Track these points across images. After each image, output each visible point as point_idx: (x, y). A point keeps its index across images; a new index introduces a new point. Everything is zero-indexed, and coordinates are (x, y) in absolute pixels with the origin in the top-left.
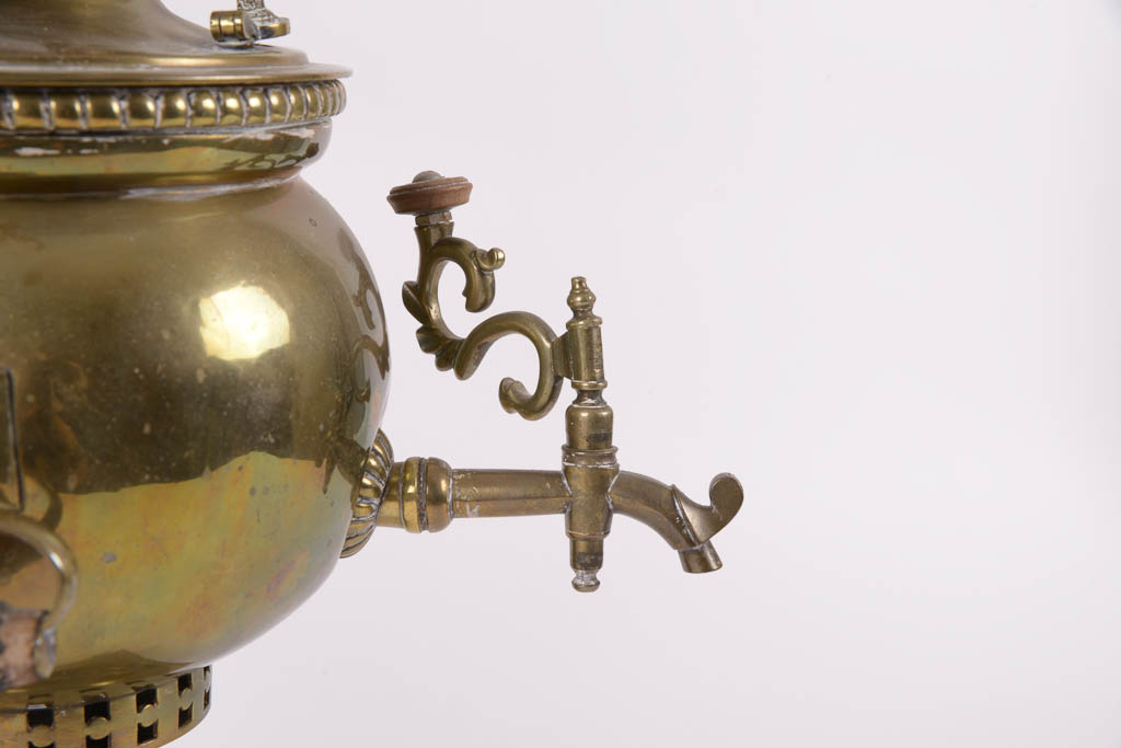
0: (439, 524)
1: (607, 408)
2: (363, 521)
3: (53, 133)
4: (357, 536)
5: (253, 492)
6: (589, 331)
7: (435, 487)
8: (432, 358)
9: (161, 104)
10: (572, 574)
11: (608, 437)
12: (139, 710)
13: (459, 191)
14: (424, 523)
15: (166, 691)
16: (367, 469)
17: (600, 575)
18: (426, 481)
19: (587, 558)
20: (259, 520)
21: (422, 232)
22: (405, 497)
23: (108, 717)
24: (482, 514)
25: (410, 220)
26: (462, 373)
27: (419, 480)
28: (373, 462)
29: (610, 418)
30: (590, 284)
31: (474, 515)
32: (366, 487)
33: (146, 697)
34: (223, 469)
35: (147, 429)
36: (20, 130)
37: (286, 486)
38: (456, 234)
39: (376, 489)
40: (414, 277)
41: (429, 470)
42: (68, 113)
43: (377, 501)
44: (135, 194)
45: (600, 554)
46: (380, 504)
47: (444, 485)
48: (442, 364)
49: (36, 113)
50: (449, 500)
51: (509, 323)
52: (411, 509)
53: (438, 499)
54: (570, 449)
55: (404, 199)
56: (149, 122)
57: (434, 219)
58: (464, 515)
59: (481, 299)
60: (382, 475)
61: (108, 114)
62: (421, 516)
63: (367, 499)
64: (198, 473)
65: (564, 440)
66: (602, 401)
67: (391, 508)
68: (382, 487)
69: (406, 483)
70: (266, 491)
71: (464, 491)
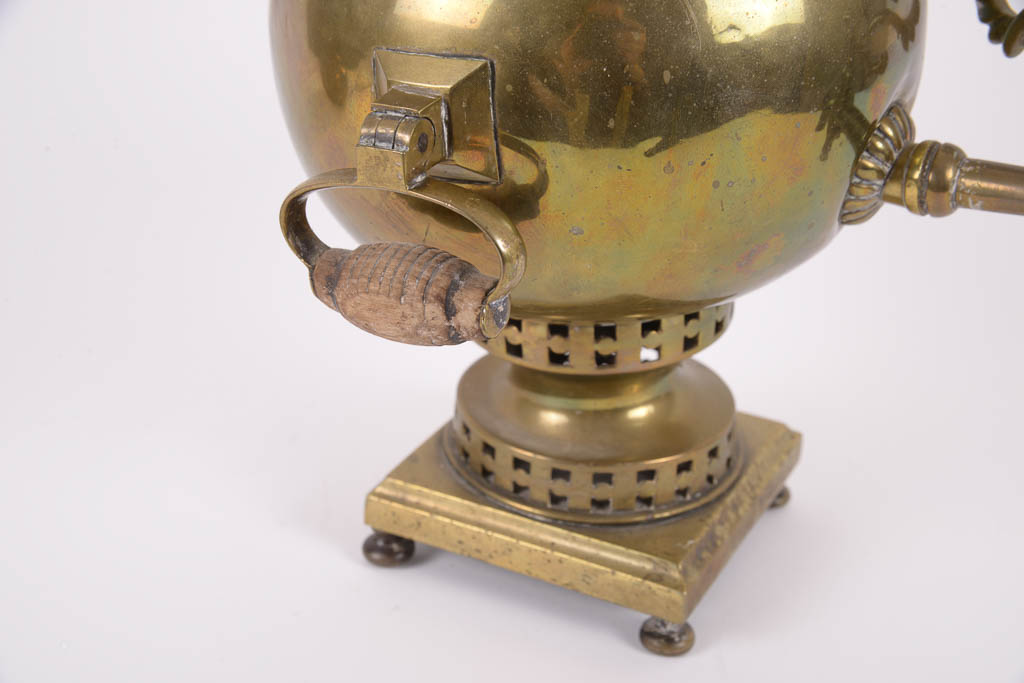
0: (940, 211)
2: (864, 200)
4: (858, 211)
5: (716, 184)
7: (941, 174)
12: (644, 335)
14: (922, 207)
18: (931, 168)
20: (723, 210)
22: (909, 180)
23: (615, 339)
24: (984, 208)
26: (1009, 51)
27: (923, 167)
28: (880, 145)
31: (976, 208)
32: (866, 168)
33: (652, 327)
34: (684, 164)
37: (753, 181)
39: (880, 173)
41: (941, 155)
43: (880, 182)
46: (884, 184)
47: (950, 174)
48: (994, 36)
50: (952, 190)
52: (912, 192)
53: (941, 186)
58: (966, 206)
60: (888, 158)
62: (921, 203)
63: (867, 180)
67: (894, 189)
68: (887, 169)
69: (912, 167)
70: (730, 184)
71: (969, 183)
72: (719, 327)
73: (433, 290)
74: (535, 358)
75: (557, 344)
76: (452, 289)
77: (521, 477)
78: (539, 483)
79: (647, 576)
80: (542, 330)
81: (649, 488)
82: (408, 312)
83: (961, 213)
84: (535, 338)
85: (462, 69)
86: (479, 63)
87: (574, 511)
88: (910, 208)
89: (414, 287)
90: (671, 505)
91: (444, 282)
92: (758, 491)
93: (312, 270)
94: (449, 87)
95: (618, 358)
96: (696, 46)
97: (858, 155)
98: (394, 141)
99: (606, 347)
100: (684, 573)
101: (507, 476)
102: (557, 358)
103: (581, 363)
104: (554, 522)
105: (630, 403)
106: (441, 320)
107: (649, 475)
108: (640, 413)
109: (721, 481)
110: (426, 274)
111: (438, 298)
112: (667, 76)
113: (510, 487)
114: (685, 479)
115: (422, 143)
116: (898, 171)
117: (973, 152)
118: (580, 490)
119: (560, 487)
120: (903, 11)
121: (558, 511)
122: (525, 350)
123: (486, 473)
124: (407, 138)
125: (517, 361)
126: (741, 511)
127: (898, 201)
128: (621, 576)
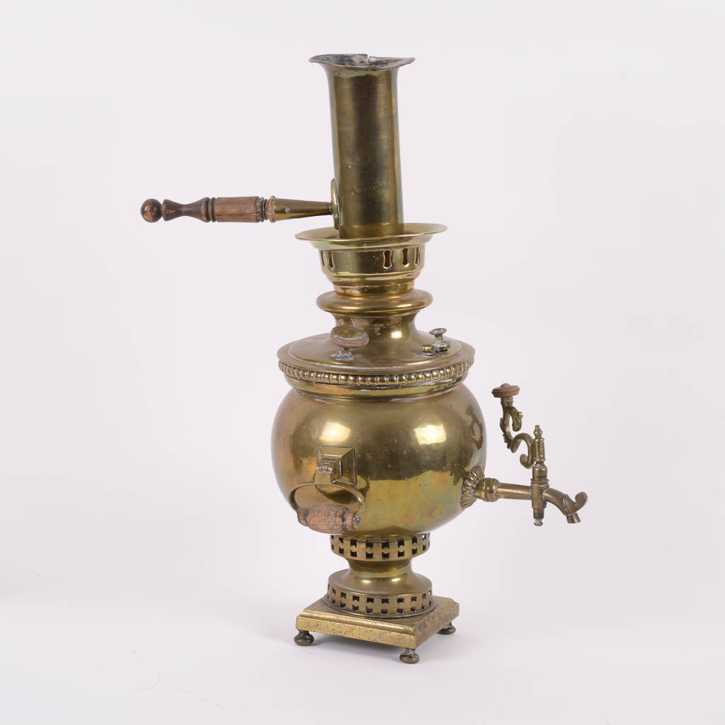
0: (493, 500)
1: (545, 467)
3: (370, 386)
5: (420, 485)
6: (539, 443)
7: (491, 488)
8: (506, 444)
9: (398, 378)
10: (534, 520)
11: (545, 476)
12: (399, 547)
13: (515, 390)
14: (487, 499)
15: (408, 543)
16: (470, 480)
17: (543, 521)
18: (488, 486)
19: (539, 515)
20: (423, 493)
21: (502, 403)
22: (482, 490)
23: (389, 547)
25: (499, 400)
26: (513, 451)
27: (486, 485)
28: (472, 479)
29: (546, 471)
30: (541, 428)
32: (468, 486)
33: (401, 543)
34: (411, 479)
35: (389, 466)
36: (361, 385)
38: (513, 405)
39: (472, 487)
40: (502, 417)
41: (491, 482)
42: (373, 381)
43: (473, 491)
44: (393, 400)
45: (543, 514)
47: (494, 487)
48: (508, 447)
49: (364, 381)
50: (495, 493)
51: (523, 437)
52: (483, 493)
53: (491, 491)
54: (533, 480)
55: (496, 393)
56: (395, 383)
57: (506, 400)
59: (517, 427)
60: (475, 483)
61: (384, 381)
62: (486, 497)
63: (469, 490)
64: (404, 479)
65: (532, 478)
66: (544, 465)
67: (478, 493)
68: (475, 486)
69: (483, 485)
70: (425, 485)
71: (500, 490)
72: (424, 548)
73: (338, 514)
74: (361, 557)
75: (369, 551)
76: (344, 513)
77: (356, 603)
78: (362, 604)
79: (403, 632)
80: (364, 545)
81: (401, 605)
82: (331, 520)
83: (500, 500)
84: (361, 549)
85: (345, 451)
86: (351, 449)
87: (376, 614)
88: (483, 499)
89: (332, 513)
90: (409, 613)
91: (342, 512)
92: (442, 616)
93: (298, 513)
94: (341, 456)
95: (390, 555)
96: (413, 444)
97: (464, 480)
98: (327, 470)
99: (386, 551)
100: (414, 630)
101: (350, 603)
102: (369, 556)
103: (378, 558)
104: (368, 618)
105: (393, 575)
106: (341, 523)
107: (400, 600)
108: (396, 580)
109: (427, 609)
110: (336, 509)
111: (340, 516)
112: (405, 452)
113: (351, 608)
114: (414, 604)
115: (335, 471)
116: (478, 487)
117: (501, 481)
118: (377, 606)
119: (370, 605)
120: (477, 438)
121: (369, 614)
122: (358, 554)
123: (343, 605)
124: (331, 470)
125: (355, 558)
126: (435, 619)
127: (479, 497)
128: (393, 633)
